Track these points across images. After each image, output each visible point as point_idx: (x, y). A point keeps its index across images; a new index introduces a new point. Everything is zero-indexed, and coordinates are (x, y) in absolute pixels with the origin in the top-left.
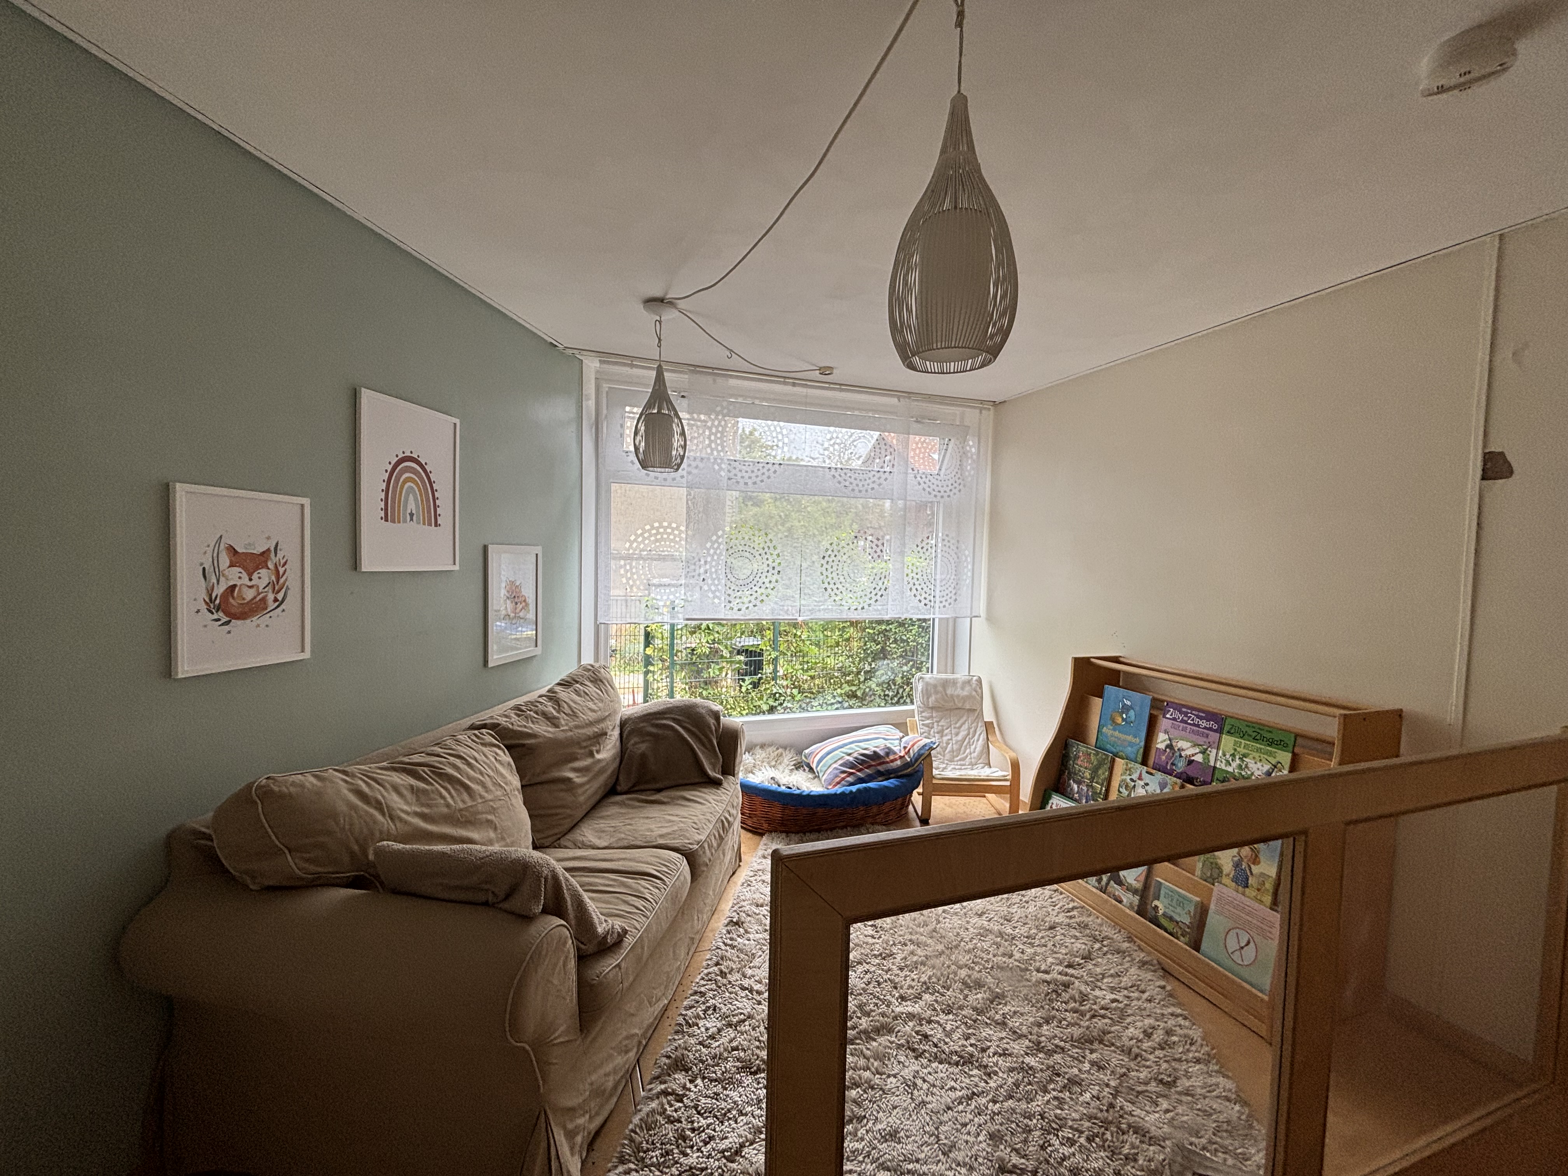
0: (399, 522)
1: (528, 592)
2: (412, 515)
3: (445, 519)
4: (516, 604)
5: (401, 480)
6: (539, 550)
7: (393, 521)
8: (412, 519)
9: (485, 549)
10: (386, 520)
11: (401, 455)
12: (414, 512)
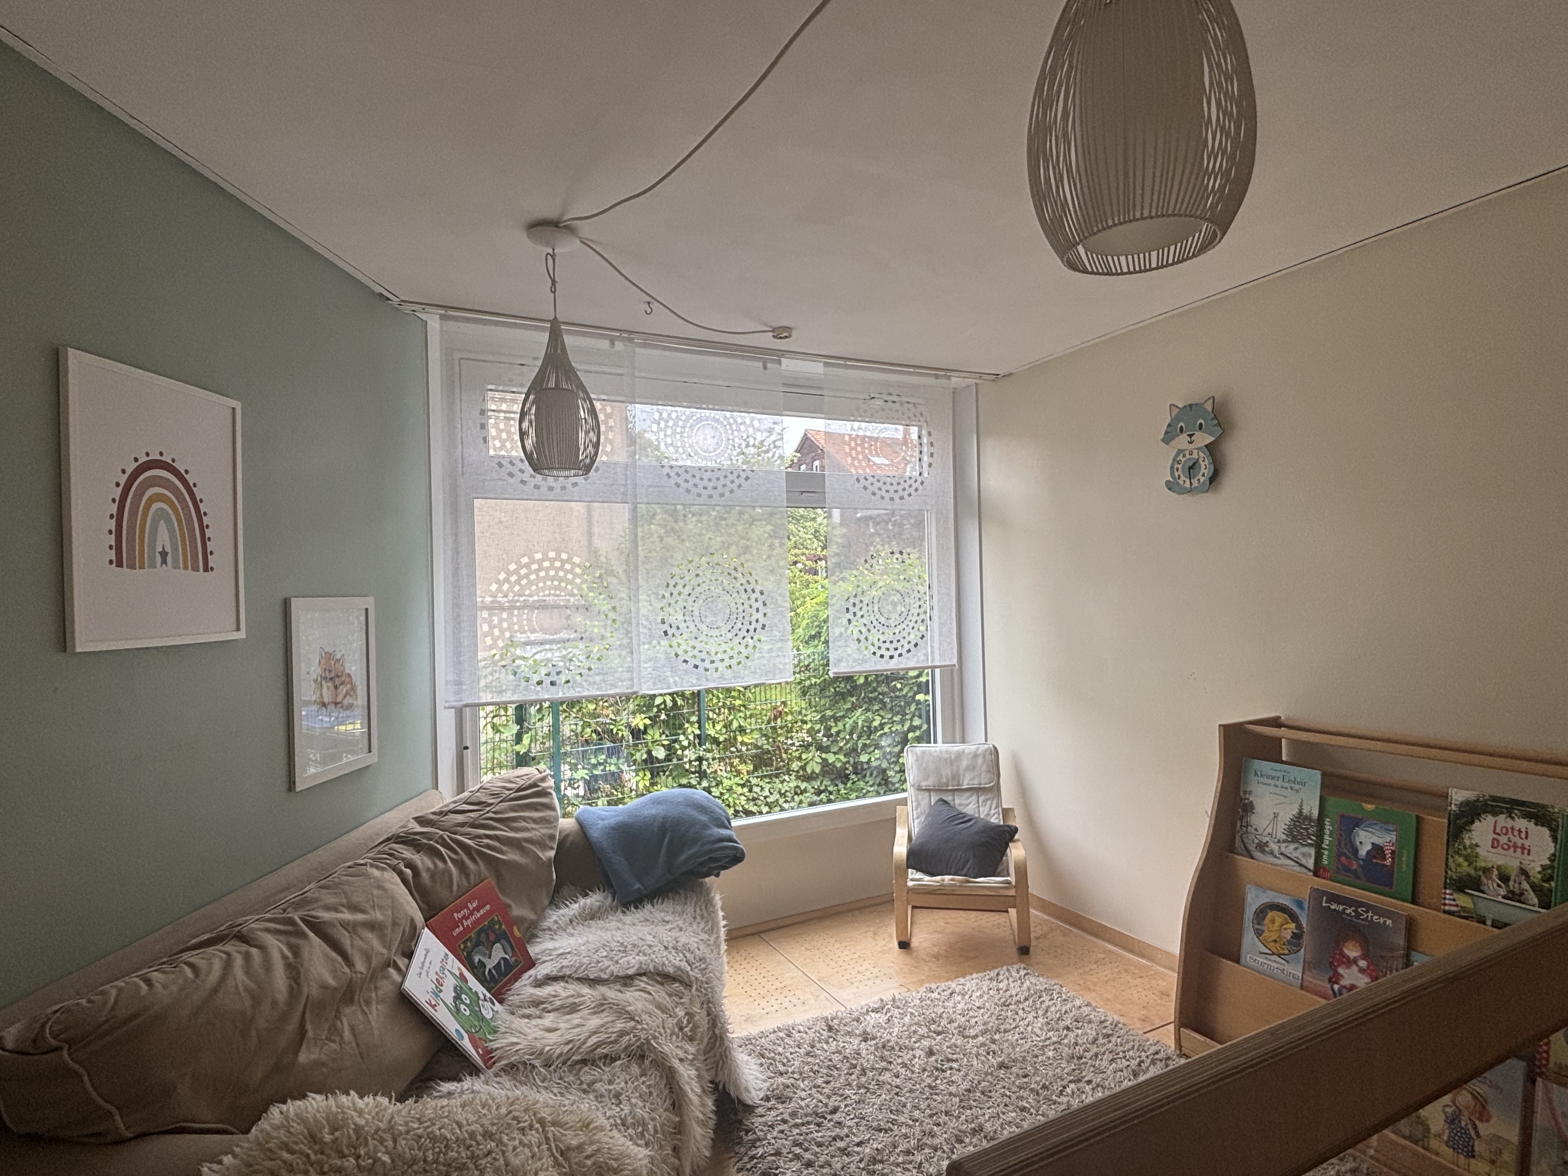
0: (142, 567)
1: (354, 668)
2: (164, 554)
3: (220, 558)
4: (336, 687)
5: (145, 498)
6: (369, 602)
7: (132, 566)
8: (164, 562)
9: (286, 605)
10: (120, 564)
11: (143, 459)
12: (168, 549)
